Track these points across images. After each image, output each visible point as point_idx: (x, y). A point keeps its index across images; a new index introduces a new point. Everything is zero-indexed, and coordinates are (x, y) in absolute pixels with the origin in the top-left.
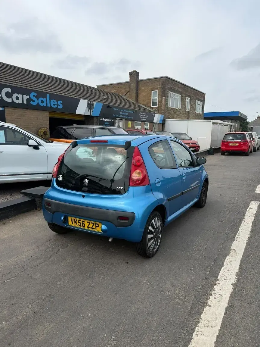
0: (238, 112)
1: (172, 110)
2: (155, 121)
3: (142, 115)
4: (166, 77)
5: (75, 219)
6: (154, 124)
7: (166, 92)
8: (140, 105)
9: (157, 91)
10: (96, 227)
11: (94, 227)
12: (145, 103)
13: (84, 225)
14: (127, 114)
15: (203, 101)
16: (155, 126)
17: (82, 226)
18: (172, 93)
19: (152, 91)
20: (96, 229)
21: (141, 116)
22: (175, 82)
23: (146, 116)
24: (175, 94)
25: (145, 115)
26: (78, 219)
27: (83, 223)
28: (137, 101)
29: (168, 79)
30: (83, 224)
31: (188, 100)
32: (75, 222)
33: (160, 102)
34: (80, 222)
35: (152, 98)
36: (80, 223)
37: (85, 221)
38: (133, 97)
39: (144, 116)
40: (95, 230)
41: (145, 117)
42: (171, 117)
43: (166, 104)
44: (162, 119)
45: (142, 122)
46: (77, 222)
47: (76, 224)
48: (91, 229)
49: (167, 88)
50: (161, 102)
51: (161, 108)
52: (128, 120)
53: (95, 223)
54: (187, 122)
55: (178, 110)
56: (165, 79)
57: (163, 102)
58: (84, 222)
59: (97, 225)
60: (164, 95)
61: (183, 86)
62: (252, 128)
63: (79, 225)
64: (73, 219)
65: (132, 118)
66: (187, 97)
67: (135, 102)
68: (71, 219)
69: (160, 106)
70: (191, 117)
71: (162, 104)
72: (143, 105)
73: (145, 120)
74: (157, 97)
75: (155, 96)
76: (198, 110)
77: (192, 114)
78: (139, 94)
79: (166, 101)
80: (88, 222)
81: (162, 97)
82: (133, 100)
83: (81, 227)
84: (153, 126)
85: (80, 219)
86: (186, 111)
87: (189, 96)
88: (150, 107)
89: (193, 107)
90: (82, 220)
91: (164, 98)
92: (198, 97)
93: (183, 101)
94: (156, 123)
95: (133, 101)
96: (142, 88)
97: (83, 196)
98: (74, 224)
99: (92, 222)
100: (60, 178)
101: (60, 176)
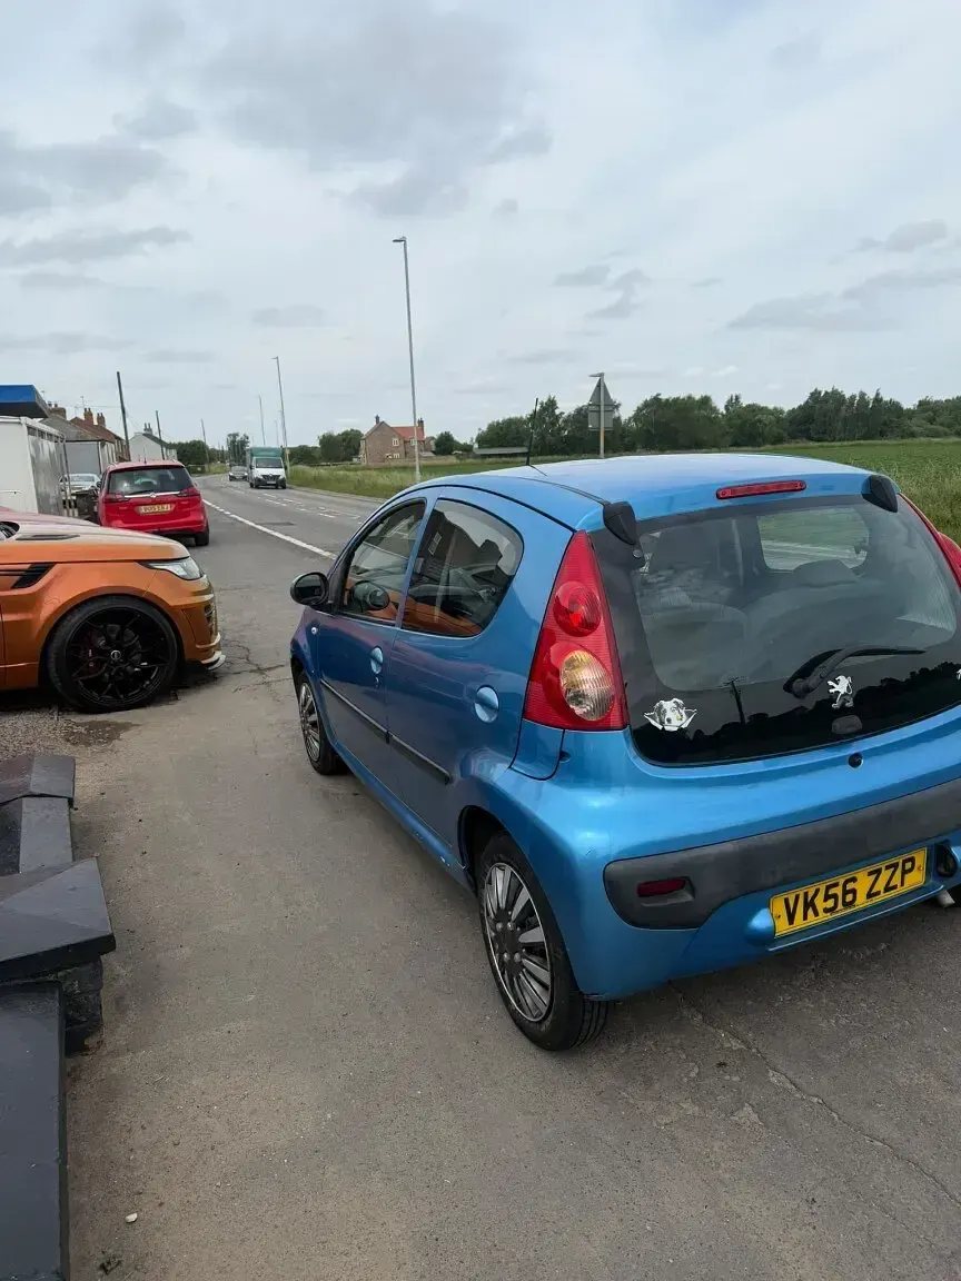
0: (30, 389)
5: (806, 894)
10: (904, 873)
11: (897, 878)
13: (850, 897)
17: (840, 906)
20: (903, 884)
26: (823, 886)
27: (849, 886)
30: (845, 893)
32: (809, 905)
34: (831, 891)
36: (835, 896)
37: (857, 876)
40: (900, 890)
46: (820, 903)
47: (810, 910)
48: (883, 897)
53: (900, 861)
58: (855, 880)
59: (908, 866)
63: (826, 910)
64: (797, 898)
68: (787, 900)
80: (868, 874)
83: (842, 911)
85: (831, 881)
90: (841, 880)
97: (854, 761)
98: (799, 922)
99: (888, 863)
100: (669, 715)
101: (668, 705)
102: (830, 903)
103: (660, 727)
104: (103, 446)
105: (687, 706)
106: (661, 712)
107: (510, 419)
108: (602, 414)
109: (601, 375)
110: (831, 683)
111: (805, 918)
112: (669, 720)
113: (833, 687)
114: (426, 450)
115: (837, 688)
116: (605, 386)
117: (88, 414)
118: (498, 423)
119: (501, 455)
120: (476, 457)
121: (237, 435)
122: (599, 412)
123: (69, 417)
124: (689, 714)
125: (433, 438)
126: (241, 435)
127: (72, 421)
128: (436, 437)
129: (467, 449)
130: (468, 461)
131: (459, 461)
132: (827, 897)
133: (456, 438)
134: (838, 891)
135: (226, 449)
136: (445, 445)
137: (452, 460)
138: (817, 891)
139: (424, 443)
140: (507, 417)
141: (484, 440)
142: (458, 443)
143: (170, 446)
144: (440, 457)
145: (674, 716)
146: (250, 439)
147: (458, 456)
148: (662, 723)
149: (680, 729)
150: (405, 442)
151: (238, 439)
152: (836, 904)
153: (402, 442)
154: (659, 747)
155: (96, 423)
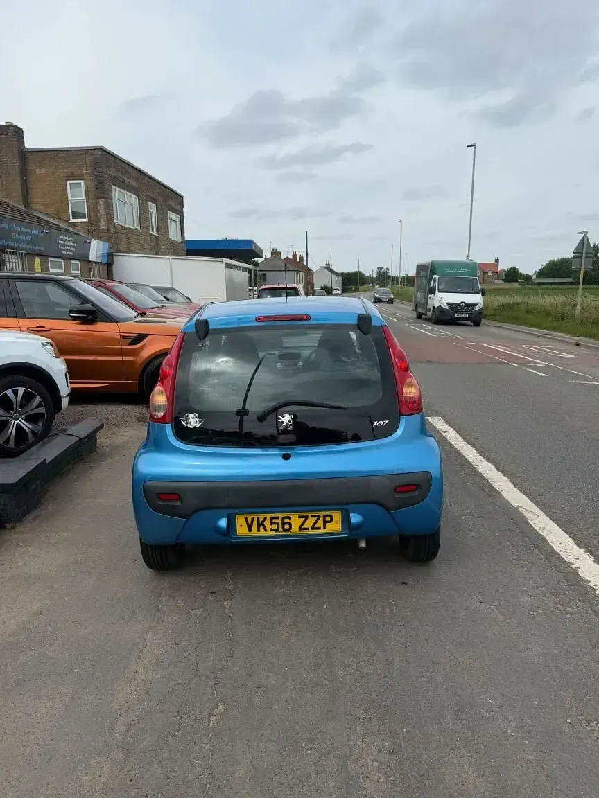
0: (250, 242)
1: (123, 231)
2: (92, 258)
3: (63, 242)
4: (103, 150)
5: (258, 519)
6: (92, 266)
7: (106, 186)
8: (38, 215)
9: (82, 182)
10: (325, 522)
11: (320, 524)
12: (50, 210)
13: (287, 527)
14: (29, 238)
15: (181, 213)
16: (95, 270)
17: (281, 530)
18: (117, 189)
19: (68, 182)
20: (325, 528)
21: (62, 245)
22: (123, 165)
23: (73, 244)
24: (126, 192)
25: (70, 241)
26: (269, 517)
27: (286, 520)
28: (26, 203)
29: (108, 155)
30: (284, 524)
31: (152, 207)
32: (261, 524)
33: (93, 210)
34: (274, 521)
35: (70, 198)
36: (277, 524)
37: (291, 516)
38: (14, 194)
39: (69, 243)
40: (322, 531)
41: (70, 246)
42: (122, 249)
43: (110, 217)
44: (106, 251)
45: (63, 258)
46: (267, 523)
47: (261, 527)
48: (310, 531)
49: (106, 176)
50: (97, 211)
51: (97, 226)
52: (32, 254)
53: (322, 514)
54: (168, 261)
55: (136, 231)
56: (100, 153)
57: (102, 211)
58: (290, 518)
59: (328, 519)
60: (99, 191)
61: (139, 175)
62: (265, 274)
63: (272, 530)
64: (253, 519)
65: (43, 249)
66: (149, 203)
67: (22, 207)
68: (246, 519)
69: (94, 220)
70: (162, 248)
71: (99, 215)
72: (45, 214)
73: (72, 253)
74: (84, 198)
75: (77, 193)
76: (174, 235)
77: (164, 243)
78: (30, 186)
79: (109, 207)
80: (300, 517)
81: (98, 198)
82: (15, 202)
83: (281, 532)
84: (90, 270)
85: (274, 515)
86: (151, 235)
87: (154, 201)
88: (67, 221)
89: (163, 226)
90: (281, 516)
91: (102, 202)
92: (170, 202)
93: (143, 210)
94: (95, 262)
95: (16, 205)
96: (38, 172)
97: (287, 457)
98: (254, 531)
99: (314, 514)
100: (191, 420)
101: (191, 416)
102: (275, 527)
103: (186, 425)
104: (297, 273)
105: (200, 417)
106: (187, 419)
107: (563, 259)
108: (584, 258)
109: (586, 233)
110: (279, 417)
111: (259, 530)
112: (190, 423)
113: (280, 419)
114: (498, 279)
115: (283, 420)
116: (588, 240)
117: (295, 255)
118: (553, 262)
119: (551, 284)
120: (534, 284)
121: (383, 268)
122: (582, 257)
123: (283, 257)
124: (200, 422)
125: (505, 271)
126: (385, 268)
127: (285, 259)
128: (506, 270)
129: (528, 278)
130: (527, 286)
131: (520, 287)
132: (272, 523)
133: (520, 271)
134: (280, 521)
135: (375, 276)
136: (512, 275)
137: (516, 285)
138: (265, 519)
139: (497, 274)
140: (561, 258)
141: (541, 274)
142: (523, 275)
143: (337, 274)
144: (507, 283)
145: (193, 421)
146: (390, 271)
147: (520, 283)
148: (187, 424)
149: (195, 428)
150: (484, 273)
151: (383, 270)
152: (278, 529)
153: (482, 273)
154: (184, 434)
155: (298, 260)
